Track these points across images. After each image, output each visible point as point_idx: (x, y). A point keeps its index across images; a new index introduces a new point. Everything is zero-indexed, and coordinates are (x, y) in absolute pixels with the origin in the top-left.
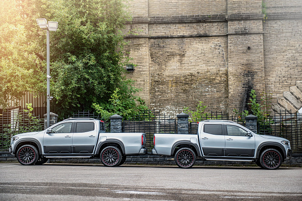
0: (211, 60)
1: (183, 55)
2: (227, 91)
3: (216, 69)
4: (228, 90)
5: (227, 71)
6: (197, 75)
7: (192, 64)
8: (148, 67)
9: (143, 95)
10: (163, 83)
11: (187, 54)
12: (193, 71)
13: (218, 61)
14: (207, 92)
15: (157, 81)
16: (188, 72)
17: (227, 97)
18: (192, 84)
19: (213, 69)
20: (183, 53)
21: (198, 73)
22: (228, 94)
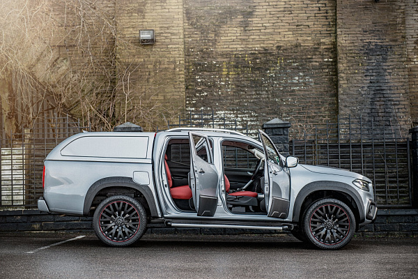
0: (305, 24)
1: (250, 14)
2: (335, 84)
3: (313, 40)
4: (337, 81)
5: (335, 45)
6: (275, 52)
7: (268, 31)
8: (182, 37)
9: (173, 90)
10: (210, 68)
11: (259, 11)
12: (271, 44)
13: (318, 26)
14: (296, 85)
15: (200, 65)
16: (258, 47)
17: (336, 95)
18: (267, 70)
19: (308, 41)
20: (249, 10)
21: (279, 47)
22: (337, 89)
